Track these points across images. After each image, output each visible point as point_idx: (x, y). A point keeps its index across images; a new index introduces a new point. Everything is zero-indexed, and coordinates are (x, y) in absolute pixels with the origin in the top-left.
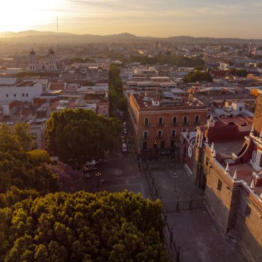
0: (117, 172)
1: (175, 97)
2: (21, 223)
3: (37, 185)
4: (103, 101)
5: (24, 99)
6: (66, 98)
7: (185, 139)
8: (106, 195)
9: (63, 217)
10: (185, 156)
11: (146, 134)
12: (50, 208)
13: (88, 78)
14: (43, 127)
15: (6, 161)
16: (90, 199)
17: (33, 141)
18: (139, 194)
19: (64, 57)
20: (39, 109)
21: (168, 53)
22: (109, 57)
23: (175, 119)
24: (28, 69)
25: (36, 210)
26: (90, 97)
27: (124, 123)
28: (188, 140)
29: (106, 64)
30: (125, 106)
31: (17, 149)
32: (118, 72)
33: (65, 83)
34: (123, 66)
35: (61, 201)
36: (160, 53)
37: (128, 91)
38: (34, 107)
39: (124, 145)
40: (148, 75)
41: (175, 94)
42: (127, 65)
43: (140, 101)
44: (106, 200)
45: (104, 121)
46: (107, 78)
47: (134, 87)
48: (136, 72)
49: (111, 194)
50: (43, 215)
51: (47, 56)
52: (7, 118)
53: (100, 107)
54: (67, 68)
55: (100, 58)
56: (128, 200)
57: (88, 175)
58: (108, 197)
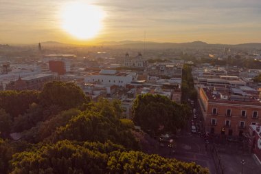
0: (187, 147)
1: (244, 94)
2: (113, 166)
3: (124, 143)
4: (177, 91)
5: (120, 84)
6: (149, 86)
7: (254, 131)
8: (175, 162)
9: (141, 170)
10: (254, 147)
11: (214, 121)
12: (132, 161)
13: (165, 73)
14: (131, 104)
15: (106, 123)
16: (163, 162)
17: (124, 113)
18: (206, 169)
19: (149, 58)
20: (129, 92)
21: (238, 57)
22: (183, 59)
23: (244, 113)
24: (124, 65)
25: (122, 160)
26: (165, 87)
27: (194, 110)
28: (258, 133)
29: (181, 64)
30: (195, 97)
31: (113, 116)
32: (190, 70)
33: (148, 76)
34: (194, 65)
35: (140, 158)
36: (230, 57)
37: (198, 85)
38: (126, 90)
39: (194, 127)
40: (218, 74)
41: (244, 91)
42: (198, 65)
43: (209, 94)
44: (175, 166)
45: (177, 106)
46: (181, 74)
47: (205, 83)
48: (206, 70)
49: (179, 162)
50: (127, 164)
51: (137, 57)
52: (108, 95)
53: (174, 95)
54: (150, 66)
55: (176, 59)
56: (196, 171)
57: (162, 145)
58: (177, 164)
